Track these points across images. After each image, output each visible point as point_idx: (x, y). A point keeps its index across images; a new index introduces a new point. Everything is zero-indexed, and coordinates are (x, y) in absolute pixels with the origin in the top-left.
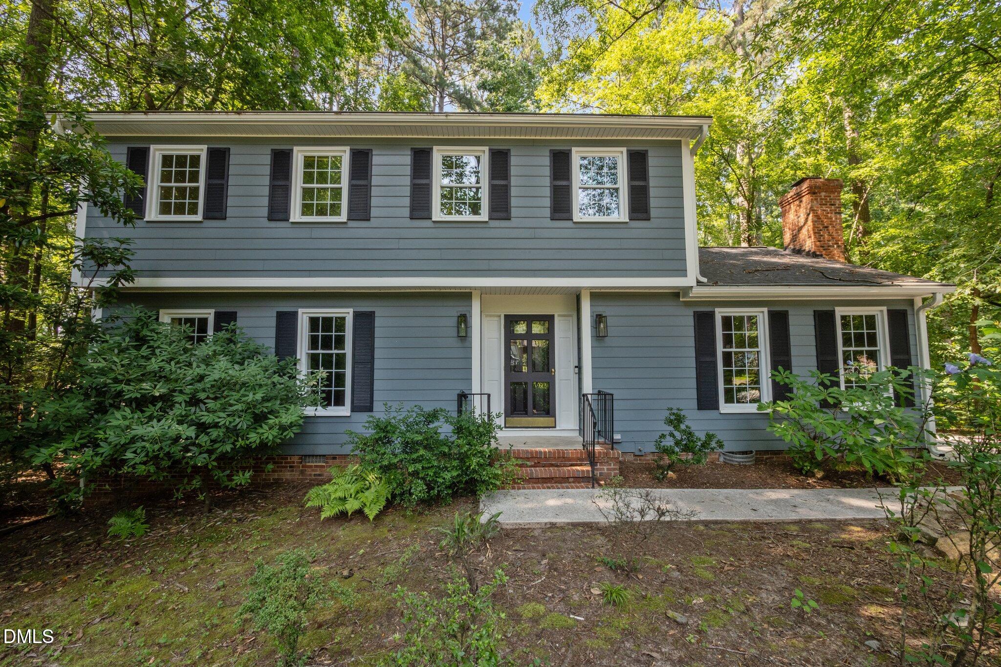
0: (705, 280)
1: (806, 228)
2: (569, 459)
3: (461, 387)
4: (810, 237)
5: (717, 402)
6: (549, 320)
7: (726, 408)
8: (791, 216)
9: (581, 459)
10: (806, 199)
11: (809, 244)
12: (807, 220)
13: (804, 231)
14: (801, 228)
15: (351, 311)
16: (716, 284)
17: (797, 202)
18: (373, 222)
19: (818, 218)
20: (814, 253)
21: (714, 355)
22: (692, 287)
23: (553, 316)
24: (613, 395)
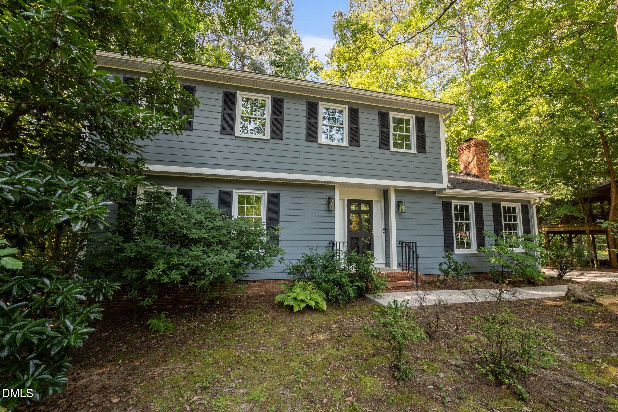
0: (450, 186)
1: (473, 163)
2: (397, 277)
3: (330, 239)
4: (475, 168)
5: (453, 248)
6: (369, 203)
7: (458, 251)
8: (464, 157)
9: (403, 277)
10: (473, 149)
11: (474, 171)
12: (473, 159)
13: (472, 165)
14: (469, 163)
15: (266, 192)
16: (455, 188)
17: (468, 150)
18: (285, 141)
19: (478, 159)
20: (477, 176)
21: (452, 224)
22: (445, 189)
23: (372, 201)
24: (416, 243)
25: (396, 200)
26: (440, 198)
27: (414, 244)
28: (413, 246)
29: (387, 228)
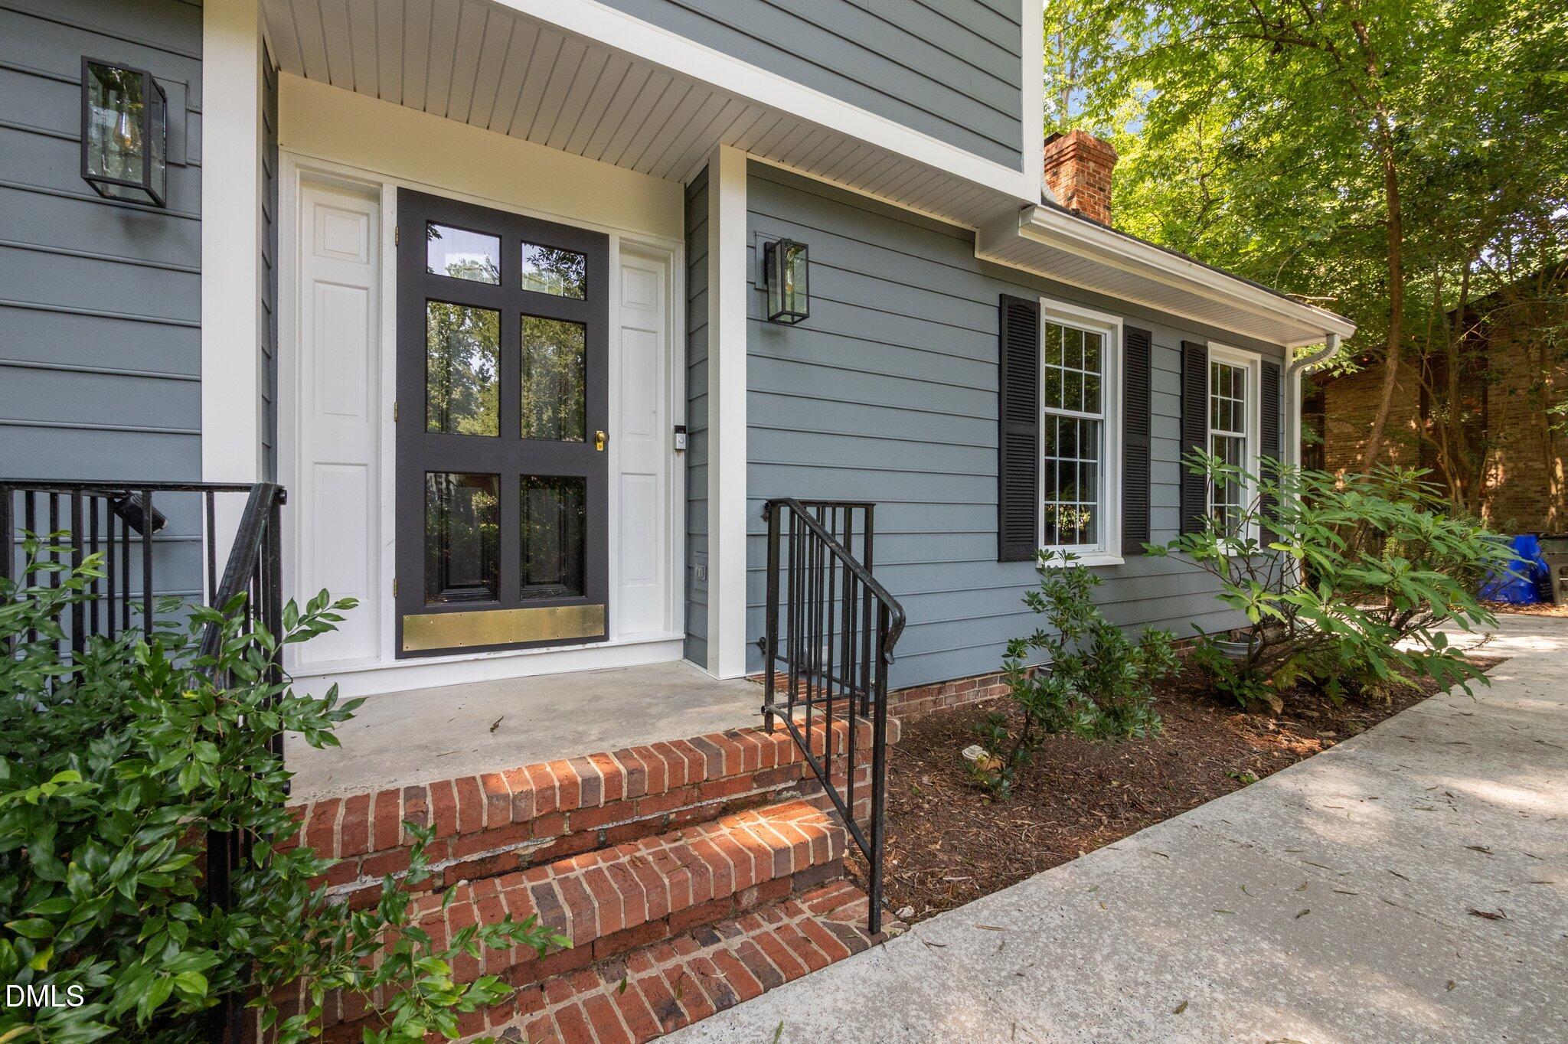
5: (1034, 540)
21: (1034, 419)
22: (1027, 207)
23: (604, 238)
24: (868, 507)
25: (753, 233)
26: (990, 272)
27: (858, 514)
28: (848, 534)
29: (697, 424)
